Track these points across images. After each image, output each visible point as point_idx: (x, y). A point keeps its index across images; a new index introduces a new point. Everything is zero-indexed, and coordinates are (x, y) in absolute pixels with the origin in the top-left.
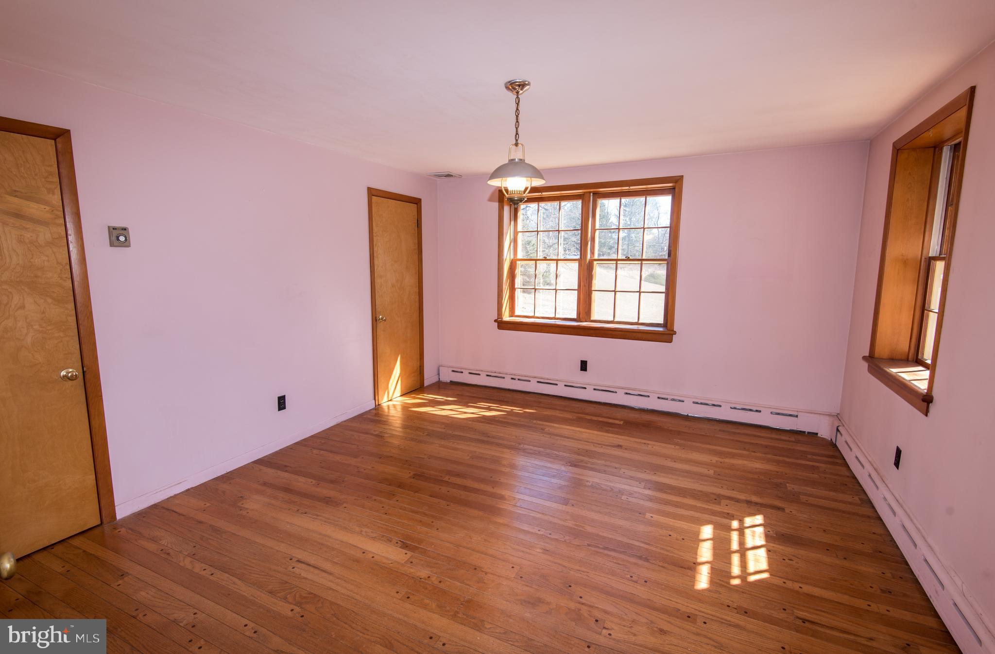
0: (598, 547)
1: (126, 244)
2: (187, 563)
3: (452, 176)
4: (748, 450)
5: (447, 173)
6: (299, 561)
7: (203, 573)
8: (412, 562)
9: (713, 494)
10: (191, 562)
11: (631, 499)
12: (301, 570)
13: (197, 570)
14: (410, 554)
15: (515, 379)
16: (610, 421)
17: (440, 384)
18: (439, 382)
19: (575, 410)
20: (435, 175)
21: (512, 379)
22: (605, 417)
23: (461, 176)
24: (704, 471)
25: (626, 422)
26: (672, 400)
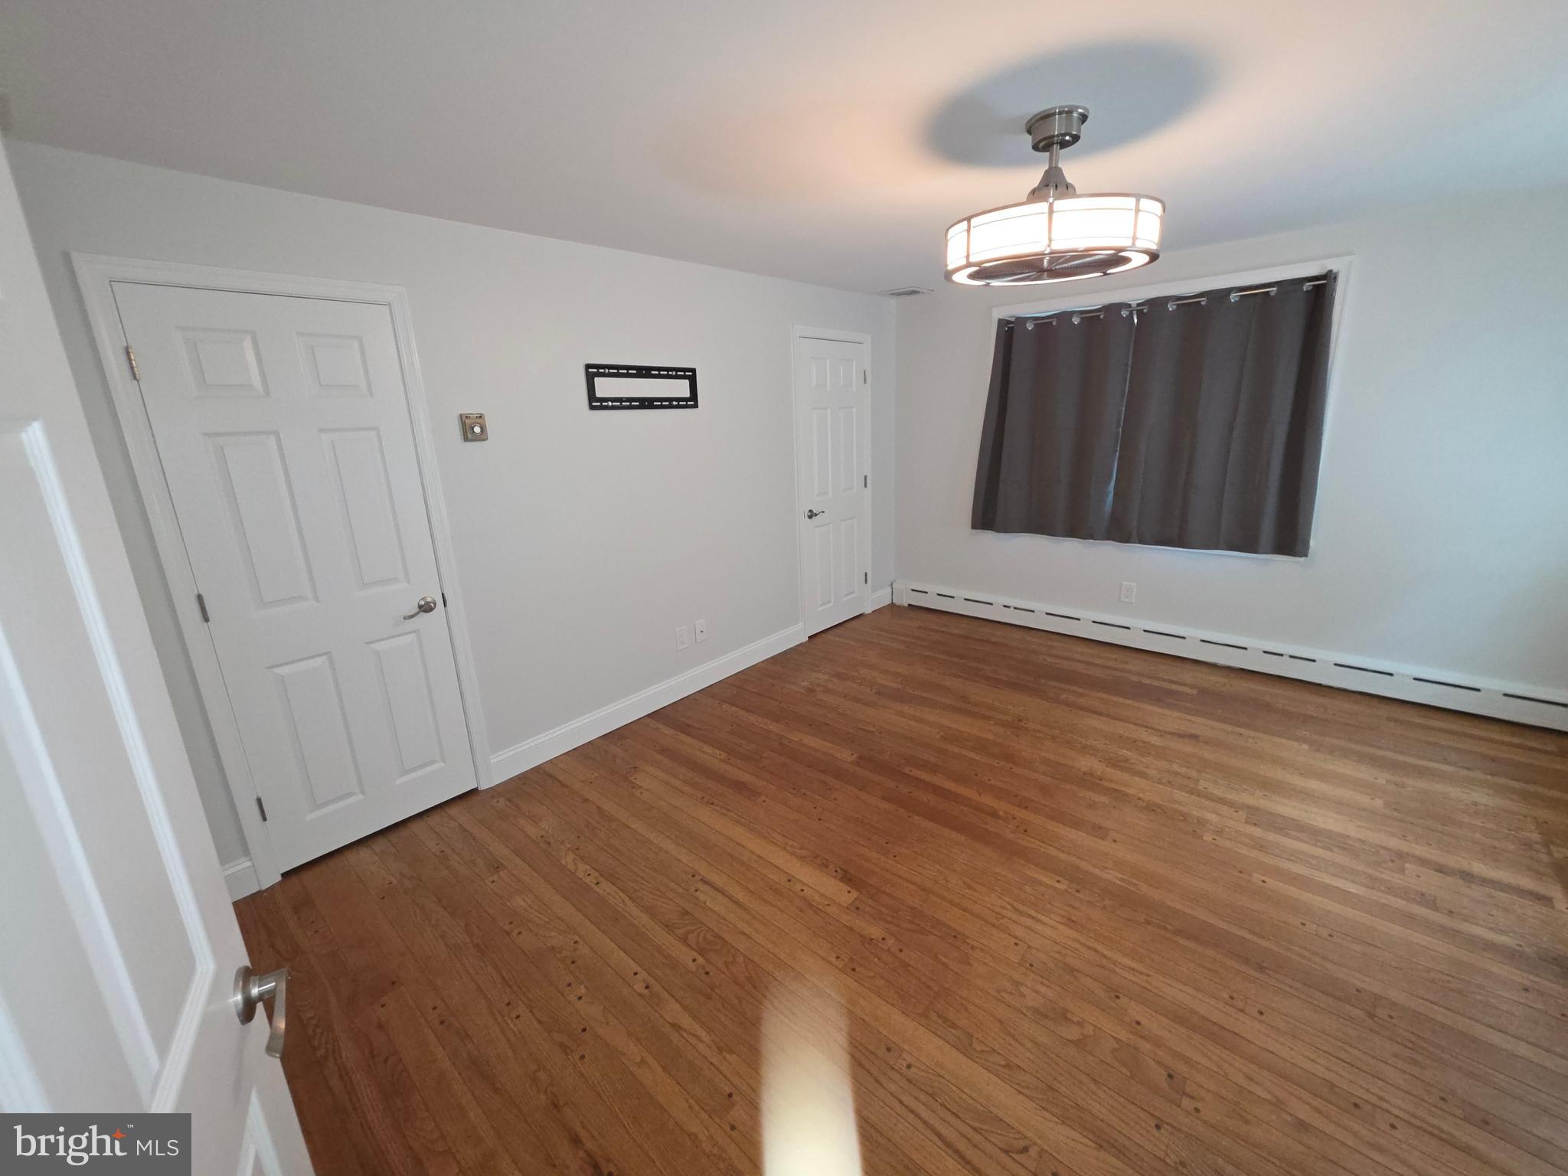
0: (1166, 929)
1: (483, 437)
2: (569, 860)
3: (918, 292)
4: (1455, 764)
5: (911, 289)
6: (704, 881)
7: (588, 880)
8: (858, 909)
9: (1386, 849)
10: (575, 859)
11: (1220, 841)
12: (705, 896)
13: (580, 874)
14: (854, 894)
15: (1009, 607)
16: (1174, 687)
17: (893, 609)
18: (892, 605)
19: (1110, 664)
20: (892, 294)
21: (1005, 606)
22: (1164, 680)
23: (933, 291)
24: (1364, 800)
25: (1203, 692)
26: (1291, 657)
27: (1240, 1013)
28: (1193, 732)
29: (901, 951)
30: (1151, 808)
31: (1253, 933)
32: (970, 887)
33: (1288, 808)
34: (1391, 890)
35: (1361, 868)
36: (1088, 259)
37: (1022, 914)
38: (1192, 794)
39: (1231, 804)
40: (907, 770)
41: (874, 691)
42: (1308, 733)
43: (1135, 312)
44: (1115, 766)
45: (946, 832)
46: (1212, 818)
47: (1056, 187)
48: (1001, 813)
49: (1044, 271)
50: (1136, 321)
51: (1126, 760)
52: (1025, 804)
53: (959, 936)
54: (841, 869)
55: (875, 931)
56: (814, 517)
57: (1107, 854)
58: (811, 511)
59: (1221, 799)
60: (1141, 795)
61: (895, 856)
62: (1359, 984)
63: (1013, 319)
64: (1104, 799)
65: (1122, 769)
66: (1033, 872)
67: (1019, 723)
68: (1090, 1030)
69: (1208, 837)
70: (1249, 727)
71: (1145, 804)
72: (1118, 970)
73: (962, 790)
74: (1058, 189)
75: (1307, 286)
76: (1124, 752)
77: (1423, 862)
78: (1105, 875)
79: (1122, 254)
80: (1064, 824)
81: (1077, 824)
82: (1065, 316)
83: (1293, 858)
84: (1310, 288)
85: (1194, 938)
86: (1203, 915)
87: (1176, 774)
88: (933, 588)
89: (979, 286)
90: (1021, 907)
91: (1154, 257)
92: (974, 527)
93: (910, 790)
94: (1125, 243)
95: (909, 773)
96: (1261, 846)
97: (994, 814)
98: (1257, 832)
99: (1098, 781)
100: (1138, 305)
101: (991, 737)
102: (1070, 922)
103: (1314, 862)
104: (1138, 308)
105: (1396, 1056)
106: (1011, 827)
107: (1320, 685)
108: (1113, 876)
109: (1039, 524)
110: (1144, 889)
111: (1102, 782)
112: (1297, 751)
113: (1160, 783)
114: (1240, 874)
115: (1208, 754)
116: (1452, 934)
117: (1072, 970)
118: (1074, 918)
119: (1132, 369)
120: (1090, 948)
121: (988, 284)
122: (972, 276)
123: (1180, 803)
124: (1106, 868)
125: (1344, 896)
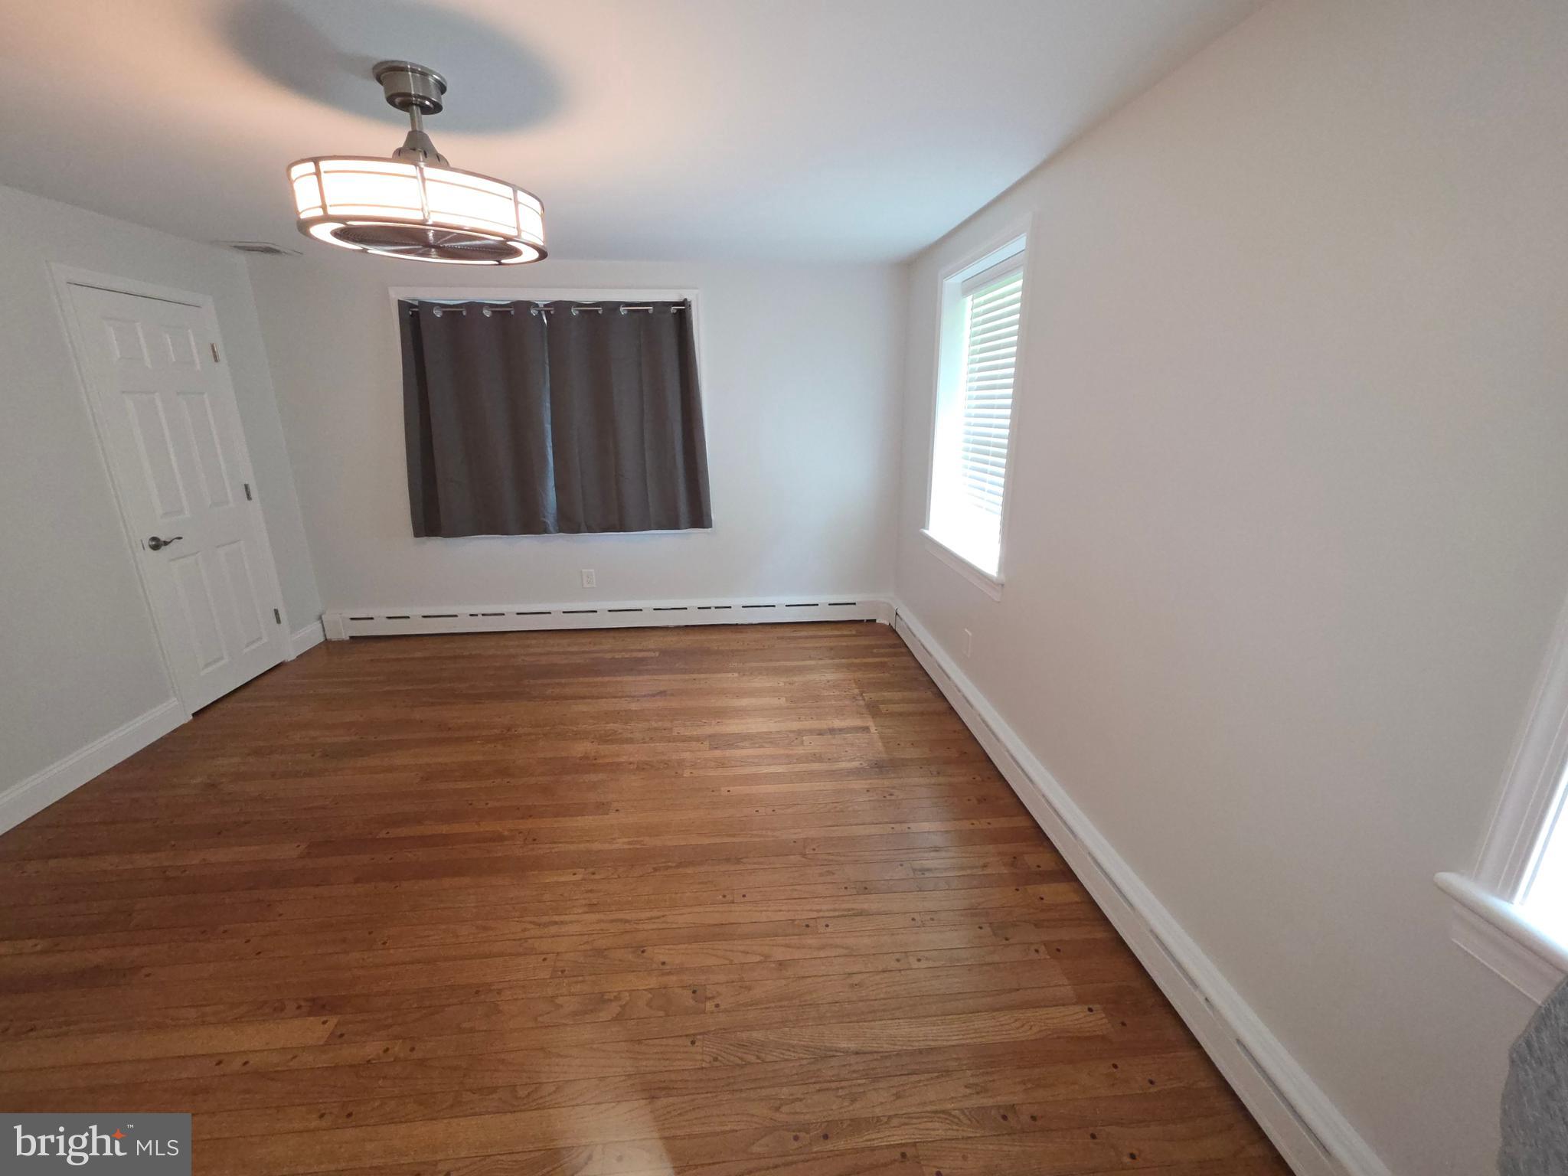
0: (670, 867)
3: (279, 252)
8: (342, 1036)
9: (792, 731)
11: (695, 773)
14: (334, 1021)
15: (477, 615)
16: (641, 655)
17: (328, 646)
18: (327, 642)
19: (586, 649)
20: (235, 247)
21: (471, 615)
22: (632, 651)
23: (301, 254)
24: (775, 702)
25: (664, 652)
26: (716, 608)
27: (732, 905)
28: (662, 689)
29: (412, 1049)
30: (641, 767)
31: (730, 836)
32: (485, 929)
33: (733, 727)
34: (800, 759)
35: (782, 752)
36: (478, 242)
37: (546, 925)
38: (670, 742)
39: (698, 739)
40: (383, 834)
41: (318, 754)
42: (736, 664)
43: (543, 312)
44: (606, 742)
45: (447, 882)
46: (687, 755)
47: (425, 154)
48: (506, 833)
49: (431, 246)
50: (545, 321)
51: (615, 732)
52: (529, 813)
53: (481, 989)
54: (306, 1000)
55: (372, 1048)
56: (163, 547)
57: (612, 825)
58: (154, 539)
59: (690, 737)
60: (631, 760)
61: (384, 943)
62: (795, 837)
63: (416, 303)
64: (601, 776)
65: (612, 742)
66: (551, 878)
67: (509, 733)
68: (626, 996)
69: (687, 774)
70: (699, 672)
71: (636, 766)
72: (640, 927)
73: (456, 828)
74: (428, 155)
75: (673, 309)
76: (611, 726)
77: (811, 732)
78: (614, 846)
79: (510, 243)
80: (571, 816)
81: (581, 810)
82: (474, 307)
83: (743, 764)
84: (675, 311)
85: (692, 864)
86: (694, 840)
87: (656, 729)
88: (380, 612)
89: (354, 250)
90: (545, 919)
91: (543, 254)
92: (417, 534)
93: (390, 856)
94: (513, 233)
95: (387, 836)
96: (721, 764)
97: (499, 838)
98: (718, 753)
99: (594, 762)
100: (545, 306)
101: (480, 758)
102: (592, 907)
103: (756, 760)
104: (546, 309)
105: (821, 875)
106: (518, 842)
107: (737, 624)
108: (621, 844)
109: (490, 523)
110: (649, 841)
111: (598, 761)
112: (729, 679)
113: (644, 743)
114: (713, 793)
115: (674, 704)
116: (831, 774)
117: (600, 952)
118: (595, 901)
119: (550, 366)
120: (612, 921)
121: (364, 251)
122: (337, 234)
123: (662, 753)
124: (614, 839)
125: (776, 778)
